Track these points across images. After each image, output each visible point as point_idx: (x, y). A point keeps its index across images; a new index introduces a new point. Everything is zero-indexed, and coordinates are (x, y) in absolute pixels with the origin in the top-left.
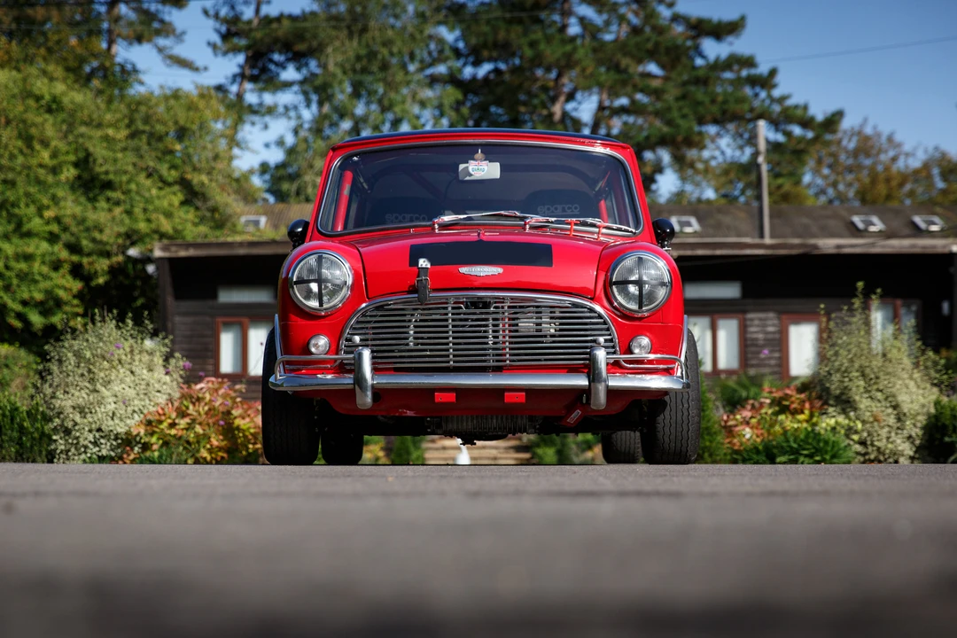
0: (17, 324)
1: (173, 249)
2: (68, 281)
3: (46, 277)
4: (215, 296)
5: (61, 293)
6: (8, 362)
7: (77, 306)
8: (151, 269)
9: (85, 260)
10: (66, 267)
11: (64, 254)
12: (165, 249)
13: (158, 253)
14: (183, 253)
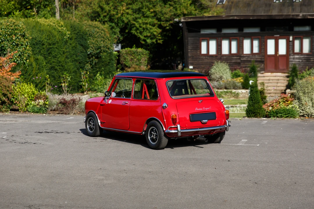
0: (143, 42)
1: (187, 19)
2: (157, 29)
3: (151, 29)
4: (200, 32)
5: (155, 33)
6: (140, 54)
7: (160, 37)
8: (181, 25)
9: (162, 23)
10: (157, 25)
11: (156, 22)
12: (184, 19)
13: (182, 20)
14: (189, 20)
